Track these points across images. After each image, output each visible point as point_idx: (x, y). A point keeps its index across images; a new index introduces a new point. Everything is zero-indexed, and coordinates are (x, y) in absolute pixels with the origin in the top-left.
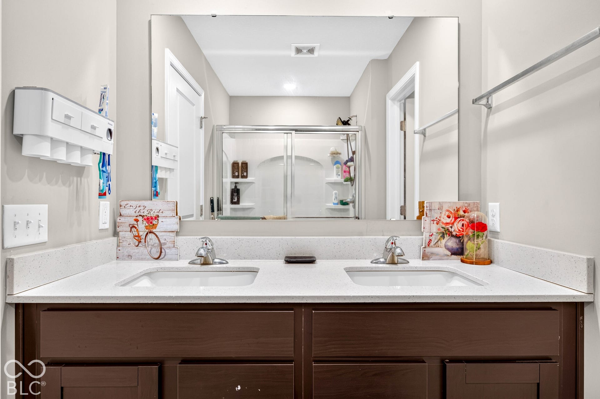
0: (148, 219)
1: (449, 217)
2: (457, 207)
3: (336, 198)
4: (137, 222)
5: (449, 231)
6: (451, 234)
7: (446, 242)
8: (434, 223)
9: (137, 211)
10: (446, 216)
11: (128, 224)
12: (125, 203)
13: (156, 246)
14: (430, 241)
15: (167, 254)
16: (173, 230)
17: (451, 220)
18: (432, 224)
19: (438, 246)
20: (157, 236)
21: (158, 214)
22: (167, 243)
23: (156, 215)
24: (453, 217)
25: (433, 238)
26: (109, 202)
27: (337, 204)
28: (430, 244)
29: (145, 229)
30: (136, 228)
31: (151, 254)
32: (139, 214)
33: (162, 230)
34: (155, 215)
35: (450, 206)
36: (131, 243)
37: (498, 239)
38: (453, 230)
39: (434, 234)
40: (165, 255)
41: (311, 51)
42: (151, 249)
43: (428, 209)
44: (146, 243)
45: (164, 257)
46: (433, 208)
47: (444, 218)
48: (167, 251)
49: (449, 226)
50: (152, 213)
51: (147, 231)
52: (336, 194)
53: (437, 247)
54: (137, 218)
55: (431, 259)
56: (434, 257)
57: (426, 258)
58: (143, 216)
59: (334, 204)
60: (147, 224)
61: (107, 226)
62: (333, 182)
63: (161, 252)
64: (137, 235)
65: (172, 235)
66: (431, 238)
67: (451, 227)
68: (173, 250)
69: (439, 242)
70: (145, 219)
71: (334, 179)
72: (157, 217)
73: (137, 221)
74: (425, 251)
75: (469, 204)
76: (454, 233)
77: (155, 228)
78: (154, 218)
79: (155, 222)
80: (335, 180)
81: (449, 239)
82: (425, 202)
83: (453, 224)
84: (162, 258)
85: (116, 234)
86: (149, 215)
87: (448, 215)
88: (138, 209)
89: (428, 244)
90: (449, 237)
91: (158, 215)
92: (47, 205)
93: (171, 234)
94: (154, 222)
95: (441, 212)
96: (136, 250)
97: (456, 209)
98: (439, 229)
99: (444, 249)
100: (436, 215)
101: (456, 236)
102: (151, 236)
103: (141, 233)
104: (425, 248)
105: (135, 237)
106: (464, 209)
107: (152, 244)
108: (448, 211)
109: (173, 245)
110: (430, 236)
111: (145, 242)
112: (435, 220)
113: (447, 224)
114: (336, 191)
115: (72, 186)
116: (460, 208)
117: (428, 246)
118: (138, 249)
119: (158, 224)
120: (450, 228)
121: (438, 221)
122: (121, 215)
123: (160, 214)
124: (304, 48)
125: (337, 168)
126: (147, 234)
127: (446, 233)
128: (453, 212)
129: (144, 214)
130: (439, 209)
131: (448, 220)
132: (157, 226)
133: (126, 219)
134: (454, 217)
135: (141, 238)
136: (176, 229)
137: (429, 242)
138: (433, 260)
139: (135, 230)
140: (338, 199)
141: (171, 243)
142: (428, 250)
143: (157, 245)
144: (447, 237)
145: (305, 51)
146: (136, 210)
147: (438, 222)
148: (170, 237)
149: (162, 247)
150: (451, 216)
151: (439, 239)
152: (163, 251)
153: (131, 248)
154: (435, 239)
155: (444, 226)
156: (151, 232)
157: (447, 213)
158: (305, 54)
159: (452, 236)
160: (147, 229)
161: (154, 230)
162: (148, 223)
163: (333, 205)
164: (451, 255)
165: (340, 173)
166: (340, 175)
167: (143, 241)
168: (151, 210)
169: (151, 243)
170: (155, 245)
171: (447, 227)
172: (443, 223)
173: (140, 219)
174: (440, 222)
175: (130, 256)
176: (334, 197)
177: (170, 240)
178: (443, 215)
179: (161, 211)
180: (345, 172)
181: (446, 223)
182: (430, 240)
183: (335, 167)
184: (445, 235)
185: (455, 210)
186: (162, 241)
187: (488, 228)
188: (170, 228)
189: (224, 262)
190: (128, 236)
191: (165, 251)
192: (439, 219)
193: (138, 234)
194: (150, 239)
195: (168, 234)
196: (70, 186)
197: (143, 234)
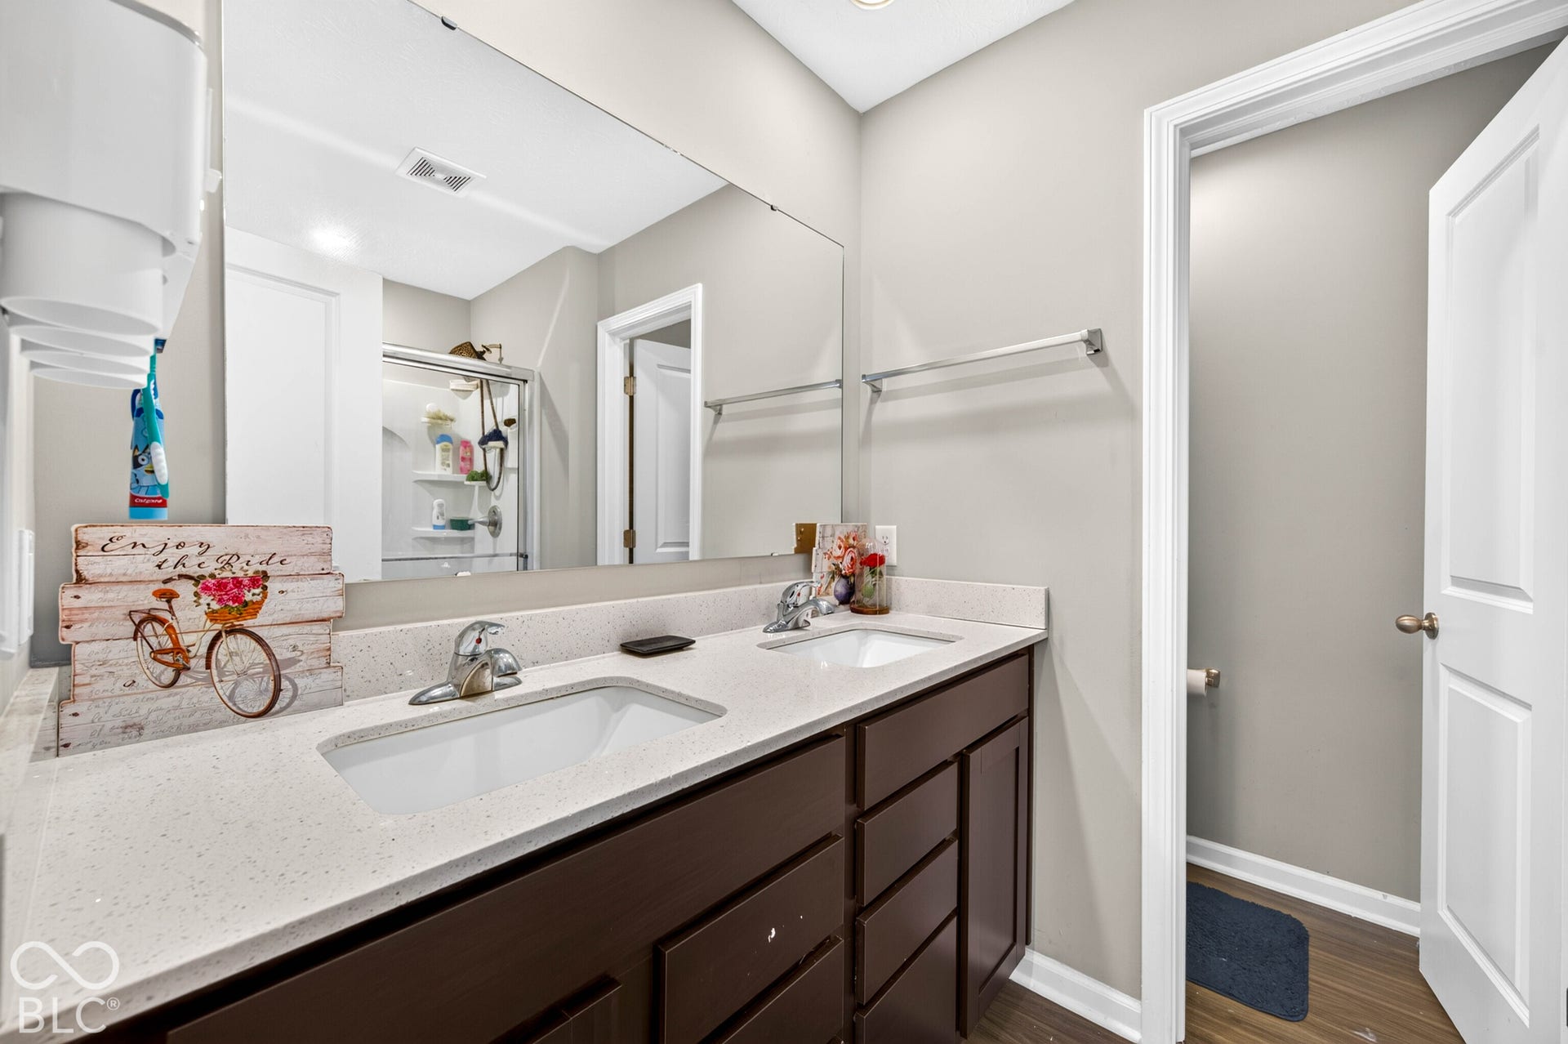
0: (221, 586)
1: (839, 547)
2: (847, 533)
3: (442, 515)
4: (169, 602)
5: (839, 569)
6: (841, 573)
7: (835, 586)
8: (825, 557)
9: (172, 561)
11: (120, 613)
12: (105, 533)
13: (258, 673)
15: (299, 693)
16: (325, 615)
17: (842, 553)
18: (824, 560)
20: (259, 640)
21: (263, 568)
22: (301, 658)
23: (257, 572)
27: (443, 527)
28: (820, 591)
29: (209, 623)
30: (162, 622)
31: (235, 705)
32: (180, 570)
33: (280, 617)
34: (250, 573)
35: (841, 530)
36: (141, 680)
37: (894, 575)
38: (843, 567)
39: (825, 575)
40: (294, 697)
41: (456, 182)
42: (237, 684)
43: (821, 535)
44: (214, 672)
45: (288, 705)
46: (825, 534)
47: (835, 550)
48: (300, 682)
50: (237, 566)
51: (218, 626)
52: (440, 506)
53: (827, 594)
54: (169, 586)
58: (197, 580)
59: (435, 527)
60: (215, 606)
62: (436, 479)
63: (278, 690)
64: (170, 645)
65: (322, 631)
66: (822, 581)
68: (327, 676)
69: (829, 586)
70: (206, 588)
71: (437, 473)
72: (260, 580)
73: (169, 596)
75: (860, 528)
76: (844, 572)
77: (254, 614)
78: (246, 582)
79: (254, 595)
80: (439, 476)
81: (838, 582)
82: (818, 525)
83: (843, 557)
84: (282, 709)
86: (227, 574)
87: (839, 544)
88: (172, 555)
90: (839, 578)
91: (265, 573)
93: (317, 628)
94: (248, 597)
95: (833, 540)
96: (167, 700)
98: (830, 567)
99: (833, 597)
100: (827, 545)
101: (845, 576)
102: (232, 643)
103: (186, 640)
105: (159, 656)
106: (854, 535)
107: (239, 668)
108: (839, 538)
109: (324, 661)
110: (821, 578)
111: (208, 667)
112: (826, 553)
114: (440, 500)
116: (851, 533)
117: (819, 594)
118: (176, 694)
119: (266, 601)
120: (840, 565)
122: (85, 580)
123: (270, 570)
124: (443, 169)
125: (444, 450)
126: (217, 637)
127: (836, 573)
128: (844, 540)
129: (206, 571)
131: (839, 553)
132: (260, 608)
133: (111, 595)
134: (845, 547)
135: (191, 655)
136: (336, 612)
139: (160, 629)
140: (445, 517)
141: (315, 655)
143: (261, 670)
144: (836, 579)
145: (440, 176)
146: (162, 557)
148: (312, 638)
149: (282, 672)
150: (842, 546)
151: (830, 582)
152: (285, 684)
153: (141, 696)
154: (826, 582)
155: (834, 561)
156: (232, 631)
158: (438, 182)
159: (842, 576)
160: (214, 620)
161: (248, 623)
162: (220, 601)
163: (432, 529)
164: (840, 605)
165: (450, 462)
166: (451, 465)
167: (197, 664)
168: (235, 558)
169: (237, 664)
170: (251, 671)
171: (837, 562)
172: (834, 557)
173: (186, 590)
174: (831, 555)
175: (133, 730)
176: (435, 512)
177: (313, 647)
178: (834, 544)
179: (276, 559)
180: (463, 459)
181: (837, 557)
182: (821, 584)
183: (438, 447)
184: (835, 576)
185: (845, 536)
186: (281, 654)
187: (886, 562)
188: (311, 610)
190: (122, 655)
191: (295, 687)
192: (831, 550)
193: (176, 642)
194: (231, 654)
195: (307, 628)
197: (196, 640)
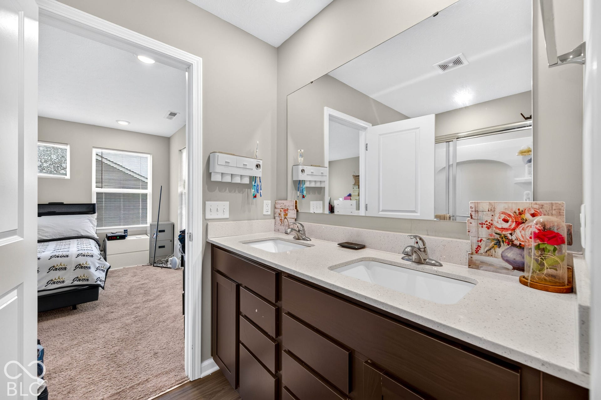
1: (506, 221)
2: (519, 210)
4: (281, 212)
5: (508, 239)
6: (511, 243)
7: (503, 252)
8: (482, 227)
10: (501, 220)
11: (278, 213)
12: (277, 201)
14: (478, 248)
17: (510, 226)
18: (480, 229)
19: (492, 256)
24: (513, 222)
25: (483, 244)
26: (270, 201)
28: (478, 251)
30: (281, 215)
32: (281, 207)
33: (289, 217)
35: (507, 207)
36: (279, 223)
38: (514, 238)
39: (484, 239)
41: (458, 62)
42: (285, 227)
43: (473, 210)
46: (480, 209)
47: (498, 222)
49: (507, 233)
51: (284, 217)
53: (489, 255)
55: (482, 268)
56: (485, 267)
57: (474, 266)
61: (269, 213)
64: (281, 219)
66: (480, 244)
67: (511, 234)
69: (493, 250)
70: (284, 210)
74: (472, 257)
75: (542, 205)
76: (517, 243)
79: (287, 212)
81: (508, 249)
83: (514, 229)
85: (275, 218)
87: (505, 219)
89: (476, 251)
90: (508, 246)
91: (288, 209)
92: (228, 202)
93: (293, 220)
95: (493, 214)
96: (281, 227)
97: (517, 212)
98: (491, 235)
99: (501, 260)
100: (487, 218)
101: (519, 246)
102: (286, 220)
104: (472, 254)
106: (533, 212)
108: (503, 213)
110: (478, 241)
111: (283, 223)
112: (484, 224)
113: (503, 229)
115: (244, 194)
116: (525, 210)
117: (477, 253)
119: (288, 214)
120: (509, 236)
121: (490, 224)
122: (276, 208)
124: (450, 62)
126: (284, 219)
127: (502, 240)
128: (513, 215)
129: (283, 208)
130: (490, 210)
131: (506, 225)
133: (277, 210)
134: (515, 221)
135: (282, 221)
136: (294, 217)
137: (476, 249)
138: (483, 270)
142: (476, 257)
144: (504, 247)
145: (451, 65)
146: (280, 205)
147: (490, 226)
150: (510, 220)
151: (493, 247)
153: (279, 226)
154: (486, 246)
155: (499, 232)
157: (503, 216)
158: (452, 67)
159: (514, 245)
161: (286, 217)
162: (285, 213)
164: (513, 269)
168: (286, 206)
170: (287, 225)
171: (504, 233)
172: (497, 228)
173: (282, 210)
174: (492, 226)
175: (278, 230)
178: (496, 218)
179: (289, 206)
181: (501, 228)
182: (479, 246)
184: (502, 243)
185: (515, 212)
189: (308, 239)
190: (278, 219)
192: (491, 222)
196: (243, 193)
